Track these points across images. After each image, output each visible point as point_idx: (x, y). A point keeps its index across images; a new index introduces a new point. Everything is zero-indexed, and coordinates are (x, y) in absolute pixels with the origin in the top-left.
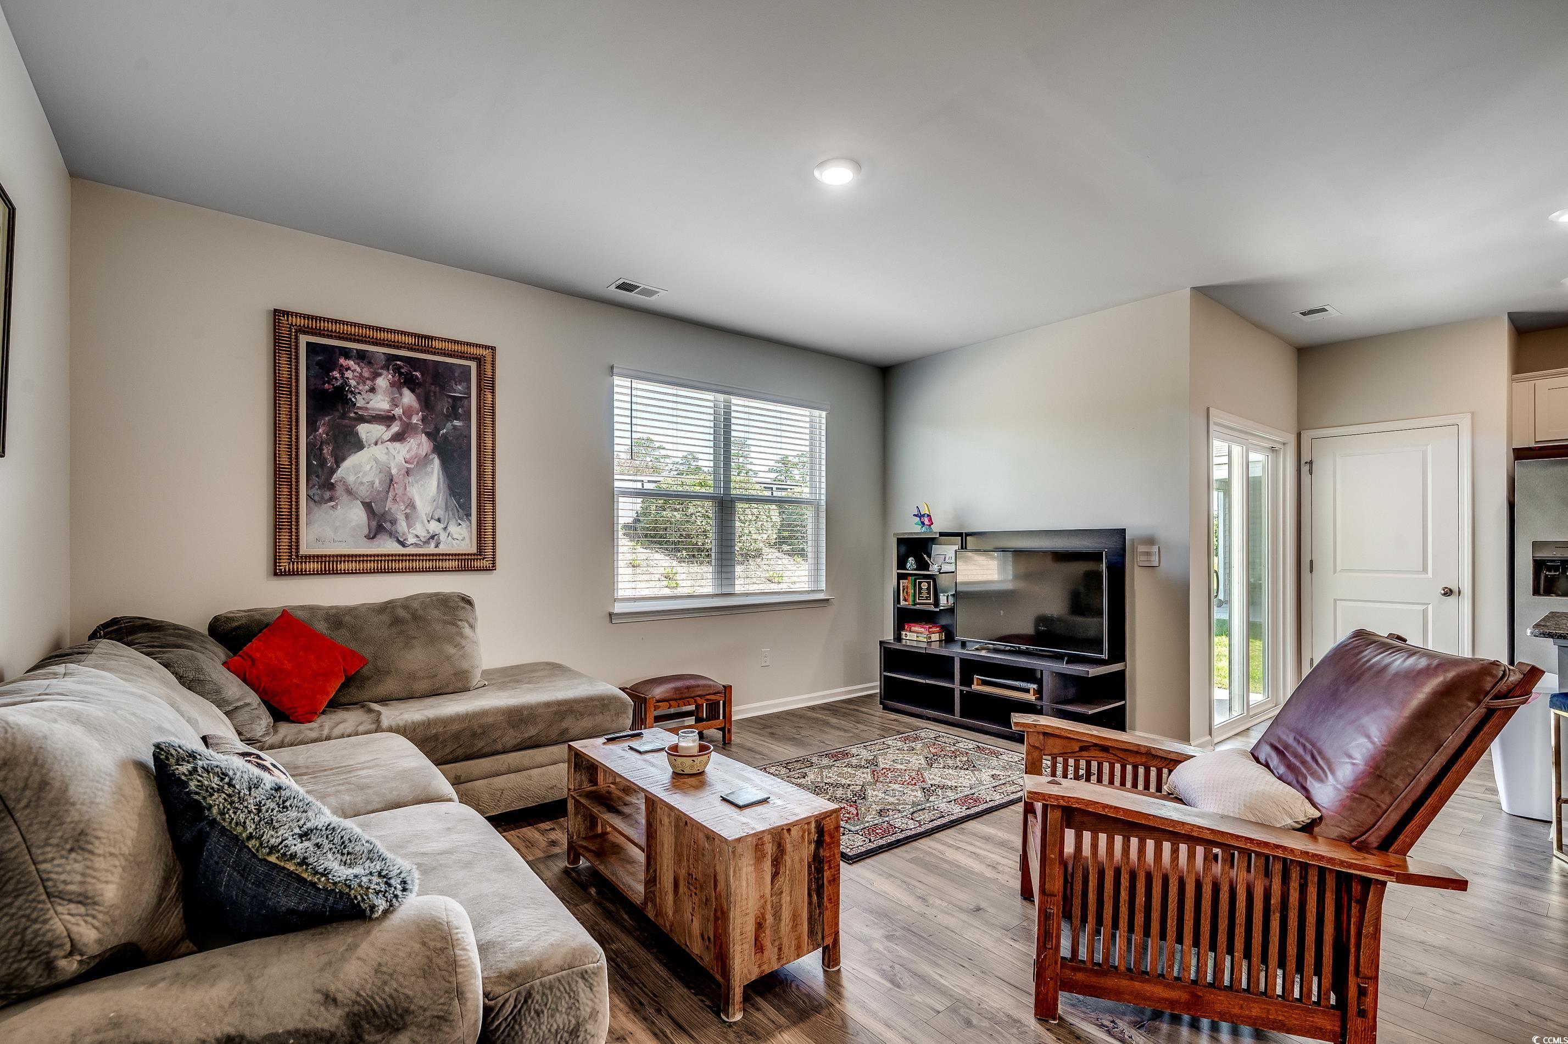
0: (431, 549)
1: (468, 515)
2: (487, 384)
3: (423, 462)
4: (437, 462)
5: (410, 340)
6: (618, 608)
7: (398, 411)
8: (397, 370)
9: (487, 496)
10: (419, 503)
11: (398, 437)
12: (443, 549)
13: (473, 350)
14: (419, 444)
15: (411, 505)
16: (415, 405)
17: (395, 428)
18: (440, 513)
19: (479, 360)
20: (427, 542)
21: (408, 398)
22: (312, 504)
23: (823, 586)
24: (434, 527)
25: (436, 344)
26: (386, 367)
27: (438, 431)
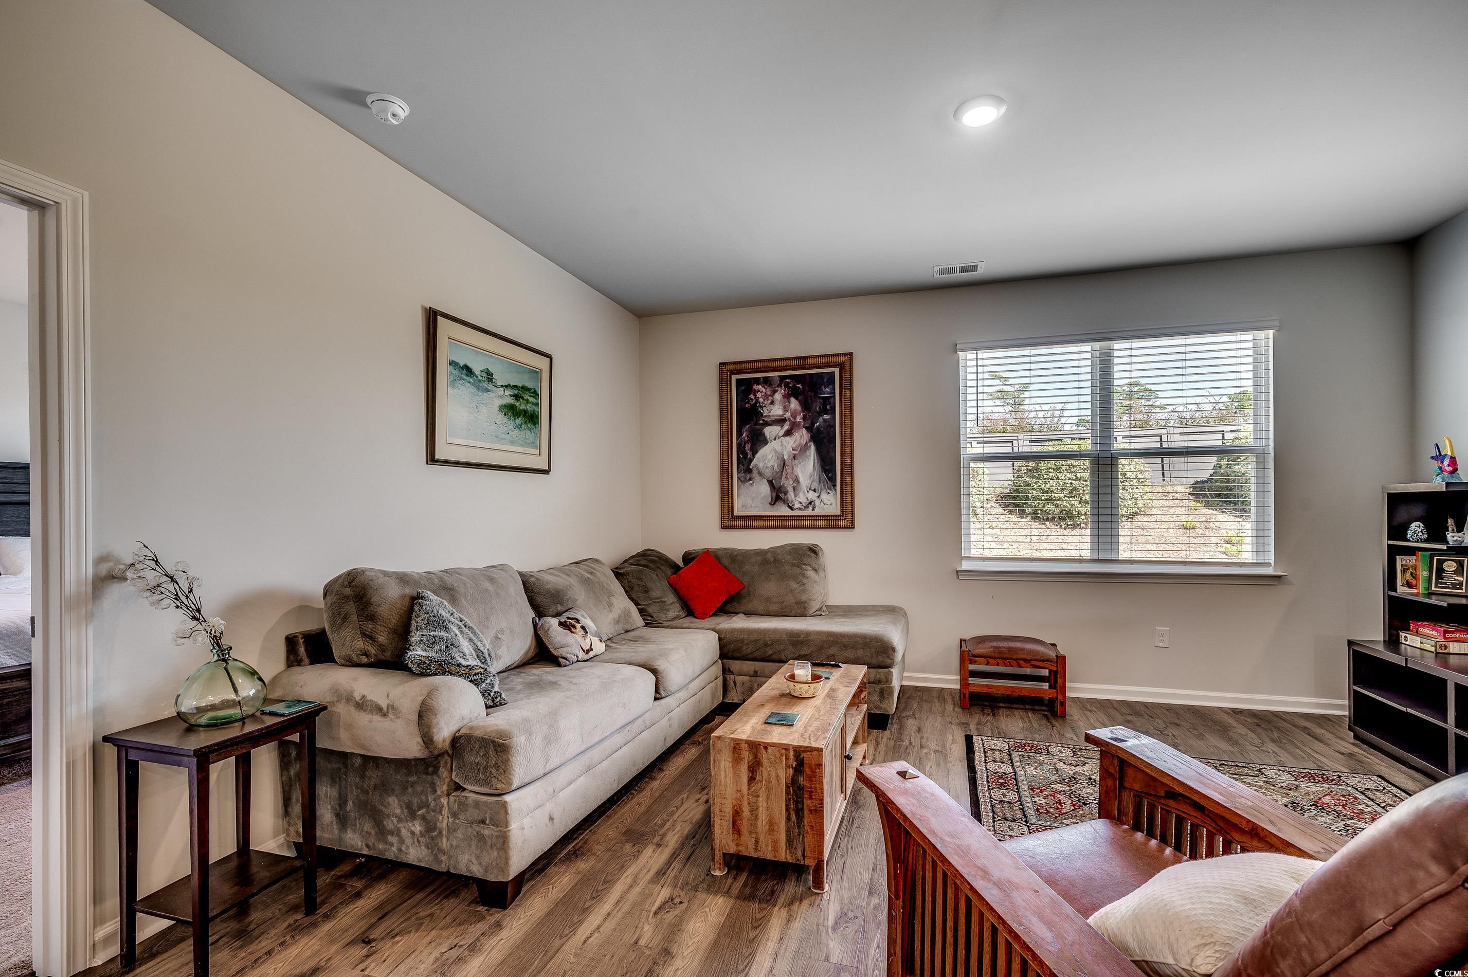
0: (809, 512)
1: (835, 486)
2: (848, 384)
3: (804, 449)
4: (813, 447)
5: (793, 363)
6: (966, 566)
7: (788, 415)
8: (787, 385)
9: (848, 470)
10: (801, 479)
11: (788, 433)
12: (817, 512)
13: (836, 359)
14: (802, 436)
15: (797, 481)
16: (799, 408)
17: (786, 426)
18: (815, 485)
19: (840, 365)
20: (807, 507)
21: (794, 404)
22: (740, 483)
23: (1271, 558)
24: (812, 496)
25: (810, 361)
26: (780, 386)
27: (813, 424)
